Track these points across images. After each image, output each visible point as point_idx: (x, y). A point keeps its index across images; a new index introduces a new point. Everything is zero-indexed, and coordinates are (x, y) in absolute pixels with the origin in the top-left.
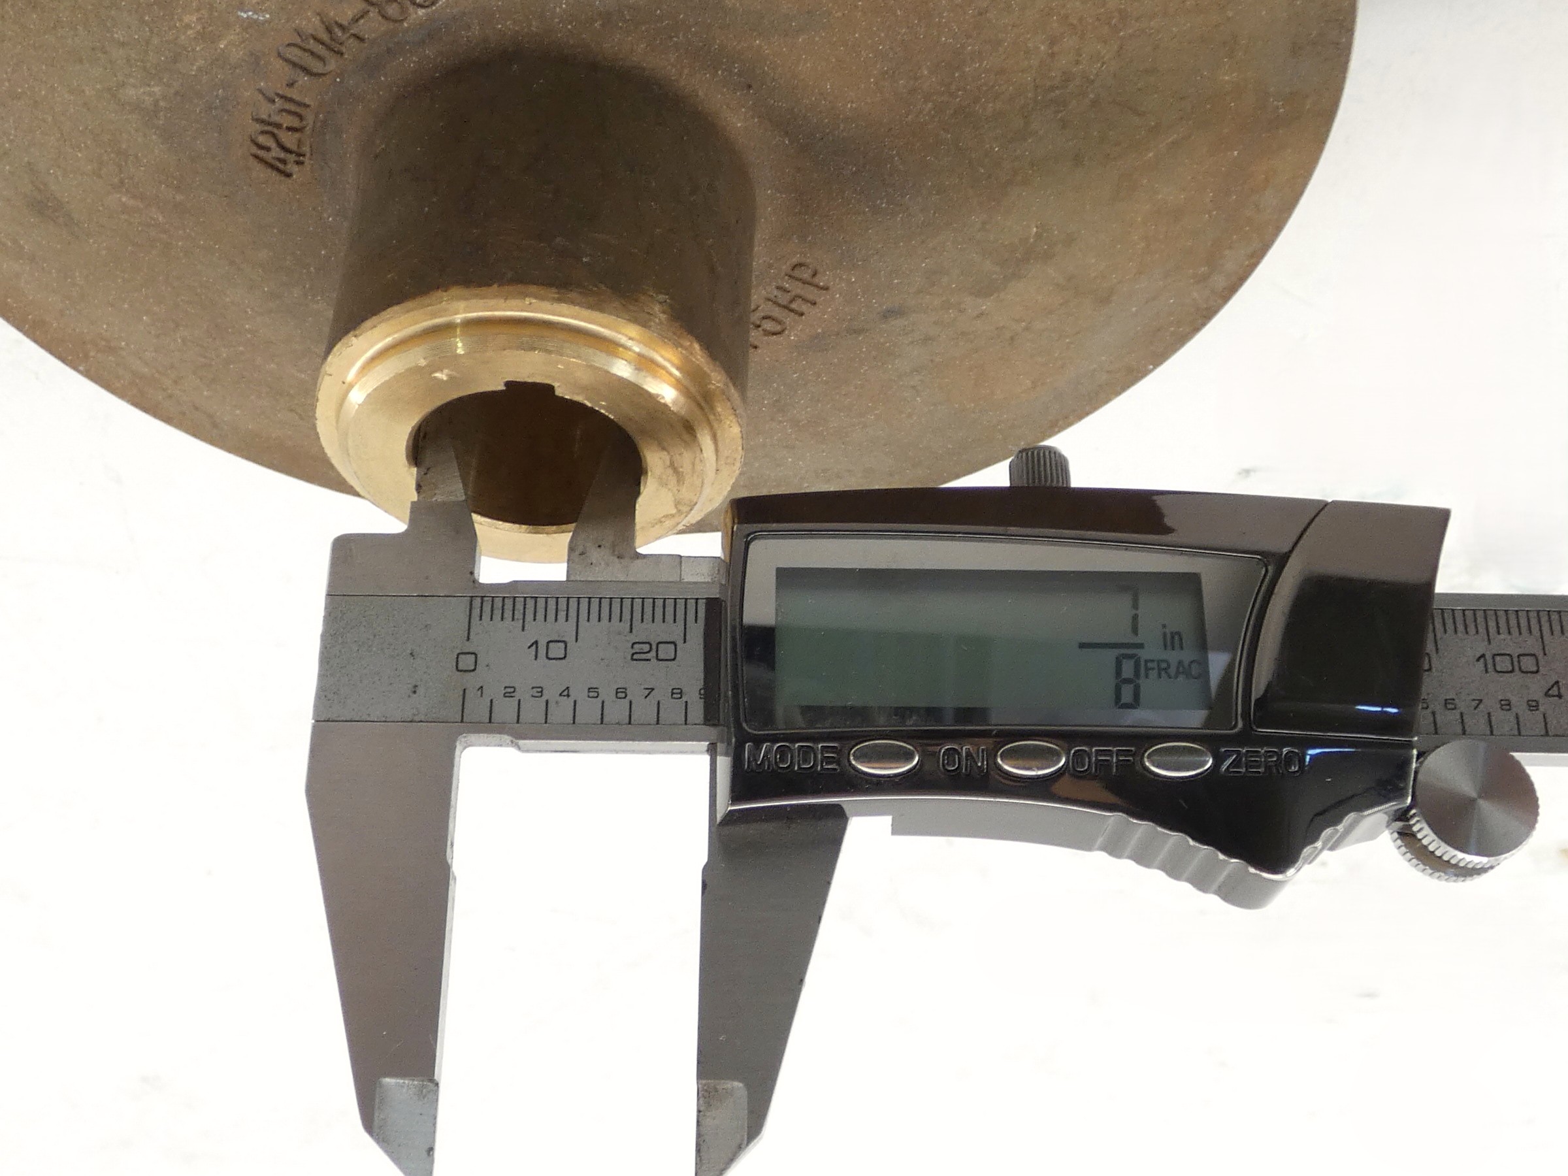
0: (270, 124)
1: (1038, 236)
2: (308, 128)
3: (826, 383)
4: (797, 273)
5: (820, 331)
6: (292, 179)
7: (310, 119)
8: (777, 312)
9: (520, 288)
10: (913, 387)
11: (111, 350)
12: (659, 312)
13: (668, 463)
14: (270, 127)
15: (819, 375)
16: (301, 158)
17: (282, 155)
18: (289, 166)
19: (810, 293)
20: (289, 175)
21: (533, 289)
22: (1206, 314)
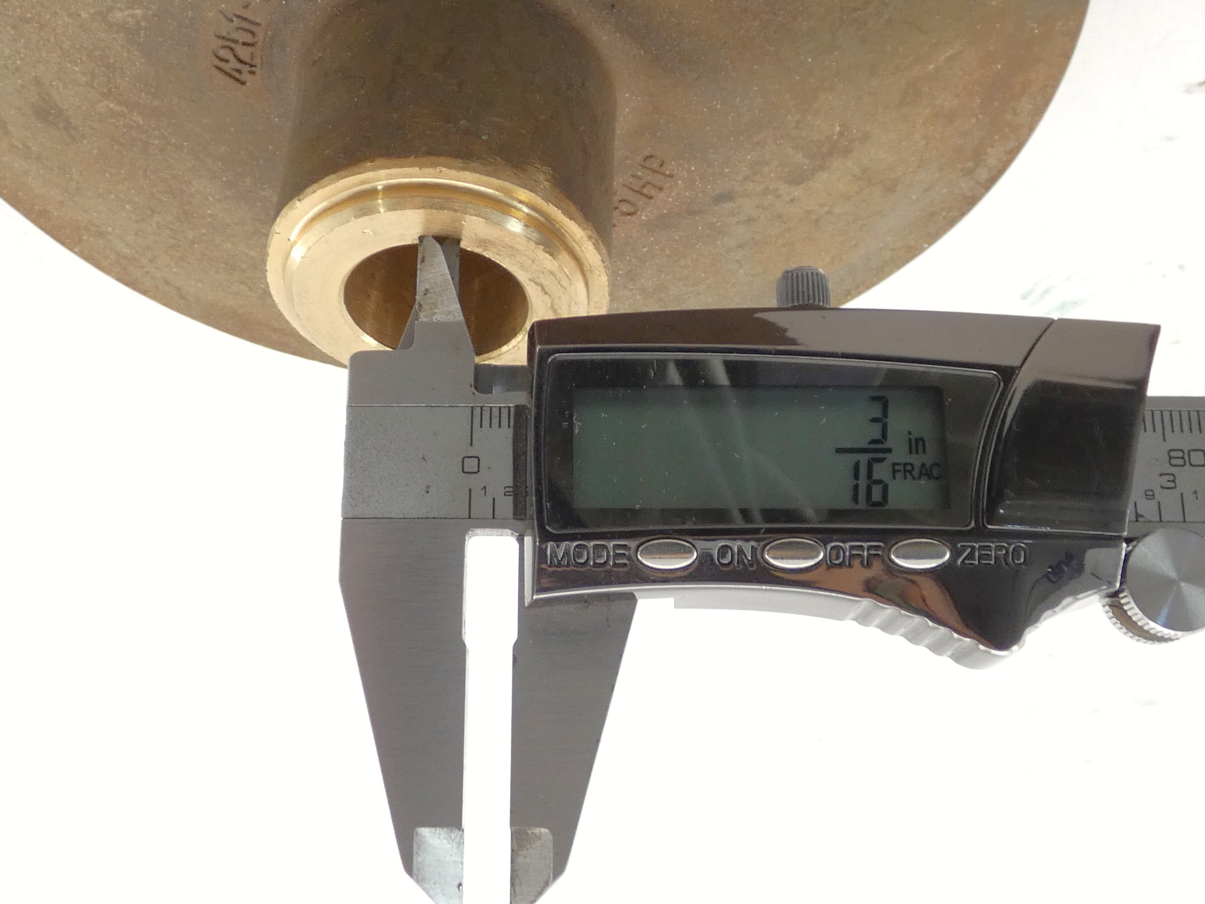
0: (229, 40)
1: (841, 134)
2: (259, 43)
3: (669, 256)
4: (648, 164)
5: (665, 211)
6: (246, 85)
7: (260, 37)
8: (631, 196)
9: (433, 159)
10: (738, 261)
11: (101, 235)
12: (543, 180)
13: (549, 305)
14: (229, 43)
15: (663, 250)
16: (254, 68)
17: (238, 66)
18: (244, 75)
19: (657, 179)
20: (243, 83)
21: (442, 159)
22: (970, 201)
